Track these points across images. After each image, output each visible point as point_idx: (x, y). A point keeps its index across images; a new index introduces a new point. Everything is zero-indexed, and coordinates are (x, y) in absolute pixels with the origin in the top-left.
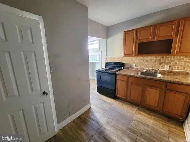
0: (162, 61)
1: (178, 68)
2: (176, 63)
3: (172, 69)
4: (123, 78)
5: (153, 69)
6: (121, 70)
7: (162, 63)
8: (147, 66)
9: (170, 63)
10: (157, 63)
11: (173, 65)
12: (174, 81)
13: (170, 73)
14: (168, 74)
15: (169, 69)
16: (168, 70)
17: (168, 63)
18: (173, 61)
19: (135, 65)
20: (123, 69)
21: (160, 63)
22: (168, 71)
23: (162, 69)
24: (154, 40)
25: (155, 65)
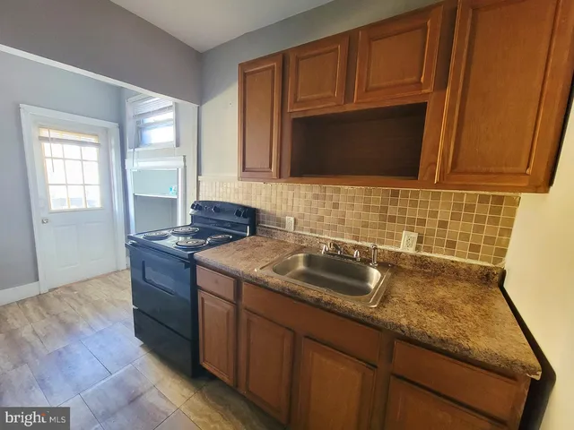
0: (393, 211)
1: (452, 244)
2: (443, 224)
3: (429, 249)
4: (217, 282)
5: (359, 243)
6: (245, 236)
7: (392, 219)
8: (335, 228)
9: (422, 222)
10: (373, 217)
11: (431, 233)
12: (424, 333)
13: (421, 266)
14: (412, 272)
15: (417, 248)
16: (411, 251)
17: (412, 221)
18: (434, 214)
19: (295, 220)
20: (253, 233)
21: (383, 218)
22: (412, 256)
23: (392, 244)
24: (350, 108)
25: (365, 225)
